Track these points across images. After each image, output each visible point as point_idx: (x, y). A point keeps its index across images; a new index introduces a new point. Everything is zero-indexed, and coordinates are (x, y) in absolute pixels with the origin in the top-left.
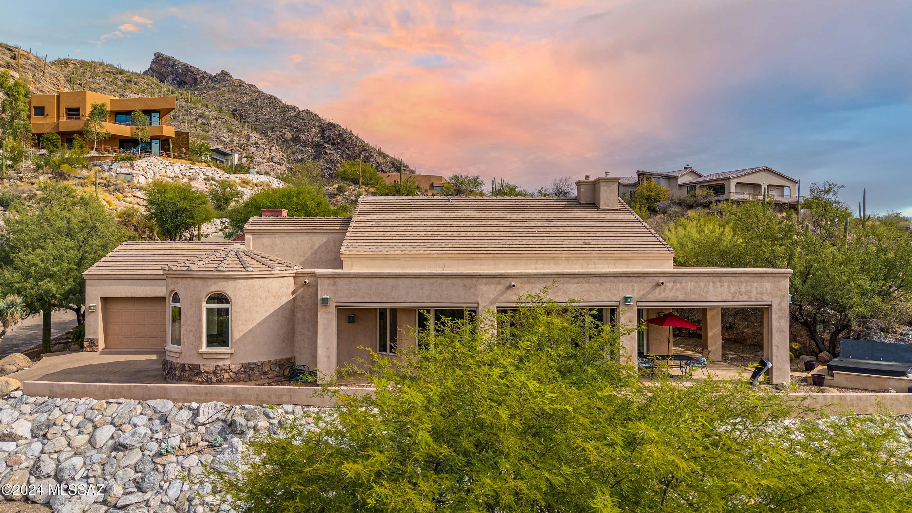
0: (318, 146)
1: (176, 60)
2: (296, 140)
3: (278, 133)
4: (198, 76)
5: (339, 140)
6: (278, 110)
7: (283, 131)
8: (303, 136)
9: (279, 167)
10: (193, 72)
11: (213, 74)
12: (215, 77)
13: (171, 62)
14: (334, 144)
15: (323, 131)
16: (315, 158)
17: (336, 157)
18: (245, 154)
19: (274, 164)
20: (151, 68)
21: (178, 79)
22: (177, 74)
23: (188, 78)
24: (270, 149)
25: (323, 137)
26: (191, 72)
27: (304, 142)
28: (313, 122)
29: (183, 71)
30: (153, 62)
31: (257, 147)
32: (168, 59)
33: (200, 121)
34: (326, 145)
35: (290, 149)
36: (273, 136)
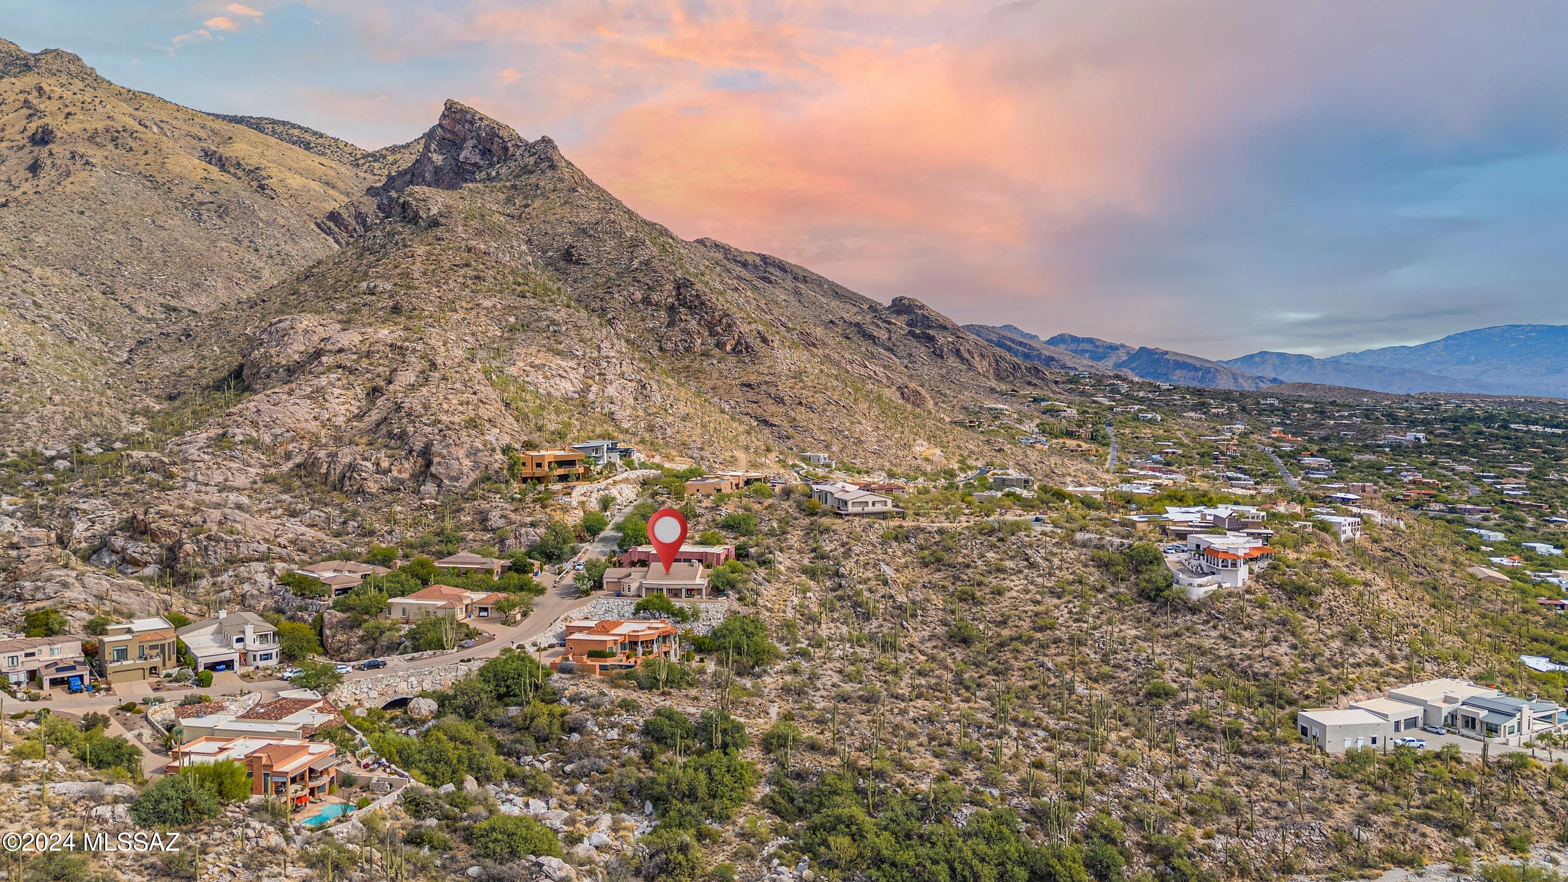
0: (671, 309)
1: (476, 113)
2: (646, 301)
4: (509, 145)
5: (697, 303)
7: (632, 289)
8: (655, 297)
11: (531, 140)
12: (533, 146)
13: (469, 117)
14: (690, 308)
15: (679, 288)
16: (668, 326)
17: (693, 325)
20: (440, 125)
21: (480, 147)
22: (479, 137)
23: (495, 146)
25: (678, 299)
26: (498, 136)
27: (656, 305)
28: (666, 275)
29: (487, 134)
30: (443, 114)
32: (464, 111)
34: (682, 309)
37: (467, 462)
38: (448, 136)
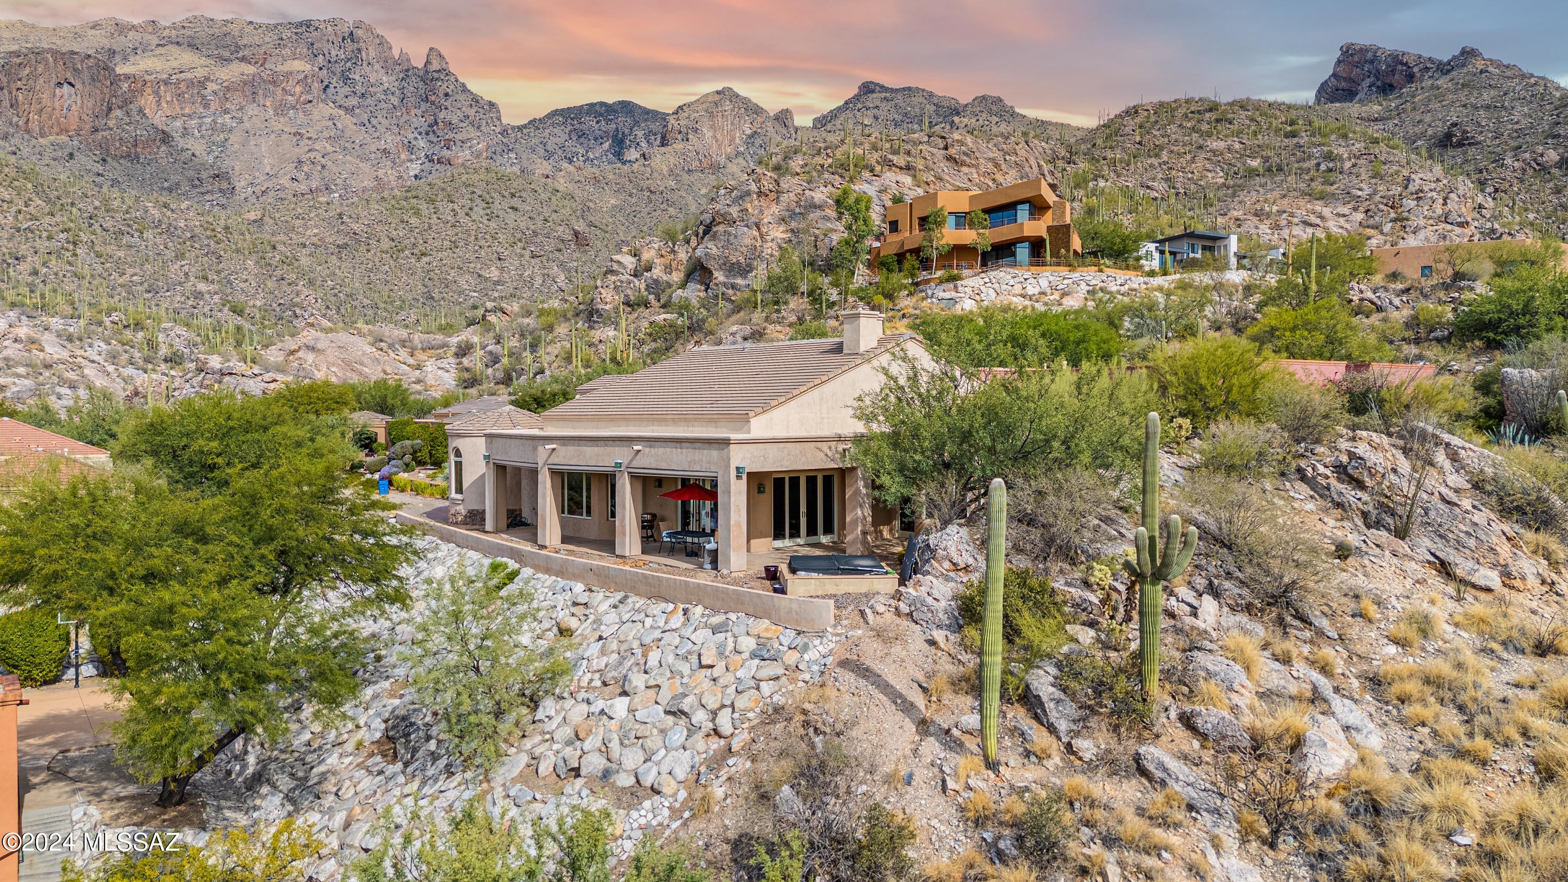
1: (1379, 48)
3: (1527, 155)
4: (1416, 70)
6: (1548, 107)
7: (1540, 149)
9: (1458, 230)
10: (1406, 64)
11: (1446, 58)
12: (1449, 63)
13: (1369, 55)
18: (1393, 215)
19: (1449, 227)
20: (1334, 75)
21: (1379, 83)
22: (1377, 74)
23: (1396, 77)
24: (1445, 199)
26: (1402, 63)
29: (1388, 66)
30: (1339, 62)
31: (1419, 199)
32: (1363, 50)
33: (1323, 167)
35: (1551, 185)
36: (1516, 164)
37: (779, 233)
38: (1343, 84)
